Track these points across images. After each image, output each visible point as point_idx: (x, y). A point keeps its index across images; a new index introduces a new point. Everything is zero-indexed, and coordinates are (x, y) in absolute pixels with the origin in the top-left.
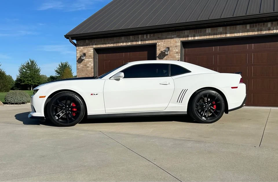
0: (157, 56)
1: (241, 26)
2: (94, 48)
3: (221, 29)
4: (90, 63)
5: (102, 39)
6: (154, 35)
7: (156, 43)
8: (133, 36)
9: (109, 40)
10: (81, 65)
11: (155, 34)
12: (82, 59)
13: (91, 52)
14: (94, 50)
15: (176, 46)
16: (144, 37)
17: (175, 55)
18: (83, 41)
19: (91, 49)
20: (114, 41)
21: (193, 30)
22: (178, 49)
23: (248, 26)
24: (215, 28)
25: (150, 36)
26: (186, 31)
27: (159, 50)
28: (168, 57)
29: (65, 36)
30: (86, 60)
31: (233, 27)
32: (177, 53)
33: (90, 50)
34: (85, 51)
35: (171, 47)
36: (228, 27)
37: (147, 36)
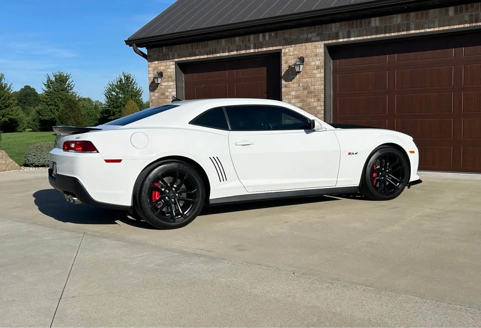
0: (283, 74)
1: (437, 10)
2: (176, 62)
3: (398, 19)
4: (170, 90)
5: (189, 45)
6: (276, 34)
7: (281, 50)
8: (241, 38)
9: (201, 47)
10: (156, 94)
11: (279, 32)
12: (156, 82)
13: (171, 70)
14: (177, 66)
15: (316, 55)
16: (258, 38)
17: (315, 72)
18: (158, 49)
19: (171, 63)
20: (208, 47)
21: (347, 22)
22: (319, 61)
23: (451, 11)
24: (388, 17)
25: (270, 36)
26: (333, 24)
27: (286, 62)
28: (302, 76)
29: (126, 41)
30: (164, 84)
31: (422, 14)
32: (318, 67)
33: (169, 67)
34: (162, 68)
35: (307, 56)
36: (412, 14)
37: (264, 36)
